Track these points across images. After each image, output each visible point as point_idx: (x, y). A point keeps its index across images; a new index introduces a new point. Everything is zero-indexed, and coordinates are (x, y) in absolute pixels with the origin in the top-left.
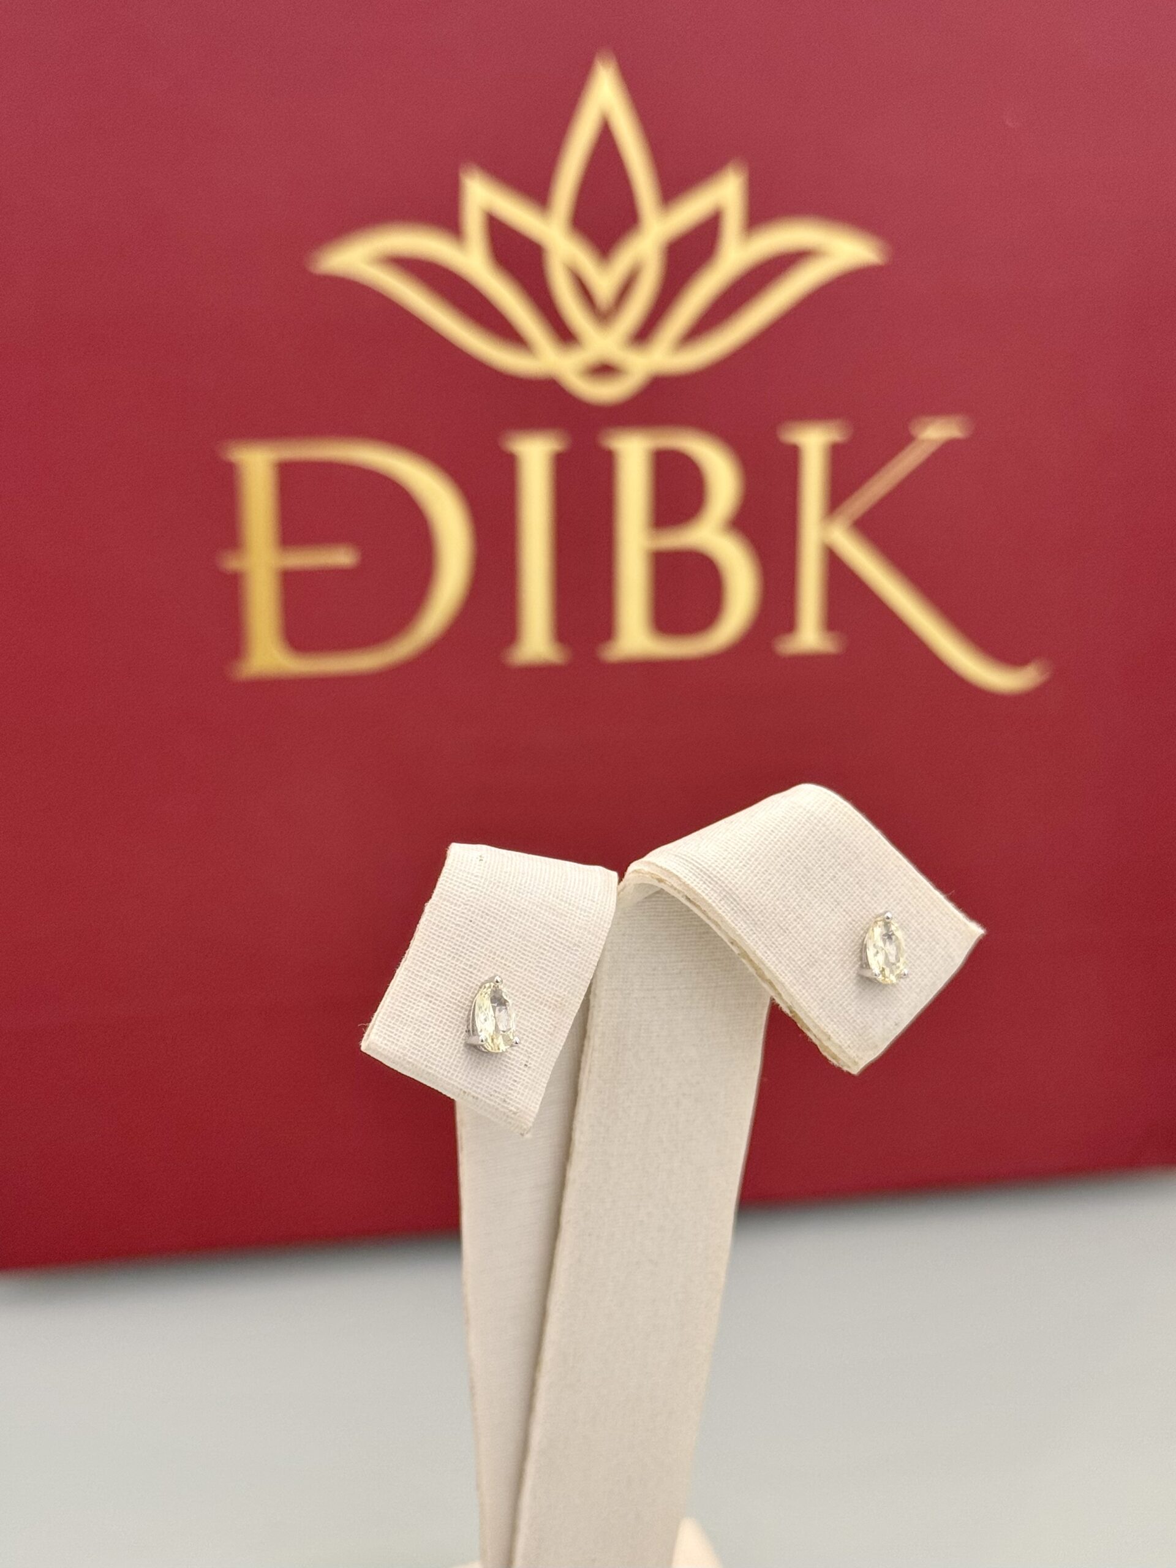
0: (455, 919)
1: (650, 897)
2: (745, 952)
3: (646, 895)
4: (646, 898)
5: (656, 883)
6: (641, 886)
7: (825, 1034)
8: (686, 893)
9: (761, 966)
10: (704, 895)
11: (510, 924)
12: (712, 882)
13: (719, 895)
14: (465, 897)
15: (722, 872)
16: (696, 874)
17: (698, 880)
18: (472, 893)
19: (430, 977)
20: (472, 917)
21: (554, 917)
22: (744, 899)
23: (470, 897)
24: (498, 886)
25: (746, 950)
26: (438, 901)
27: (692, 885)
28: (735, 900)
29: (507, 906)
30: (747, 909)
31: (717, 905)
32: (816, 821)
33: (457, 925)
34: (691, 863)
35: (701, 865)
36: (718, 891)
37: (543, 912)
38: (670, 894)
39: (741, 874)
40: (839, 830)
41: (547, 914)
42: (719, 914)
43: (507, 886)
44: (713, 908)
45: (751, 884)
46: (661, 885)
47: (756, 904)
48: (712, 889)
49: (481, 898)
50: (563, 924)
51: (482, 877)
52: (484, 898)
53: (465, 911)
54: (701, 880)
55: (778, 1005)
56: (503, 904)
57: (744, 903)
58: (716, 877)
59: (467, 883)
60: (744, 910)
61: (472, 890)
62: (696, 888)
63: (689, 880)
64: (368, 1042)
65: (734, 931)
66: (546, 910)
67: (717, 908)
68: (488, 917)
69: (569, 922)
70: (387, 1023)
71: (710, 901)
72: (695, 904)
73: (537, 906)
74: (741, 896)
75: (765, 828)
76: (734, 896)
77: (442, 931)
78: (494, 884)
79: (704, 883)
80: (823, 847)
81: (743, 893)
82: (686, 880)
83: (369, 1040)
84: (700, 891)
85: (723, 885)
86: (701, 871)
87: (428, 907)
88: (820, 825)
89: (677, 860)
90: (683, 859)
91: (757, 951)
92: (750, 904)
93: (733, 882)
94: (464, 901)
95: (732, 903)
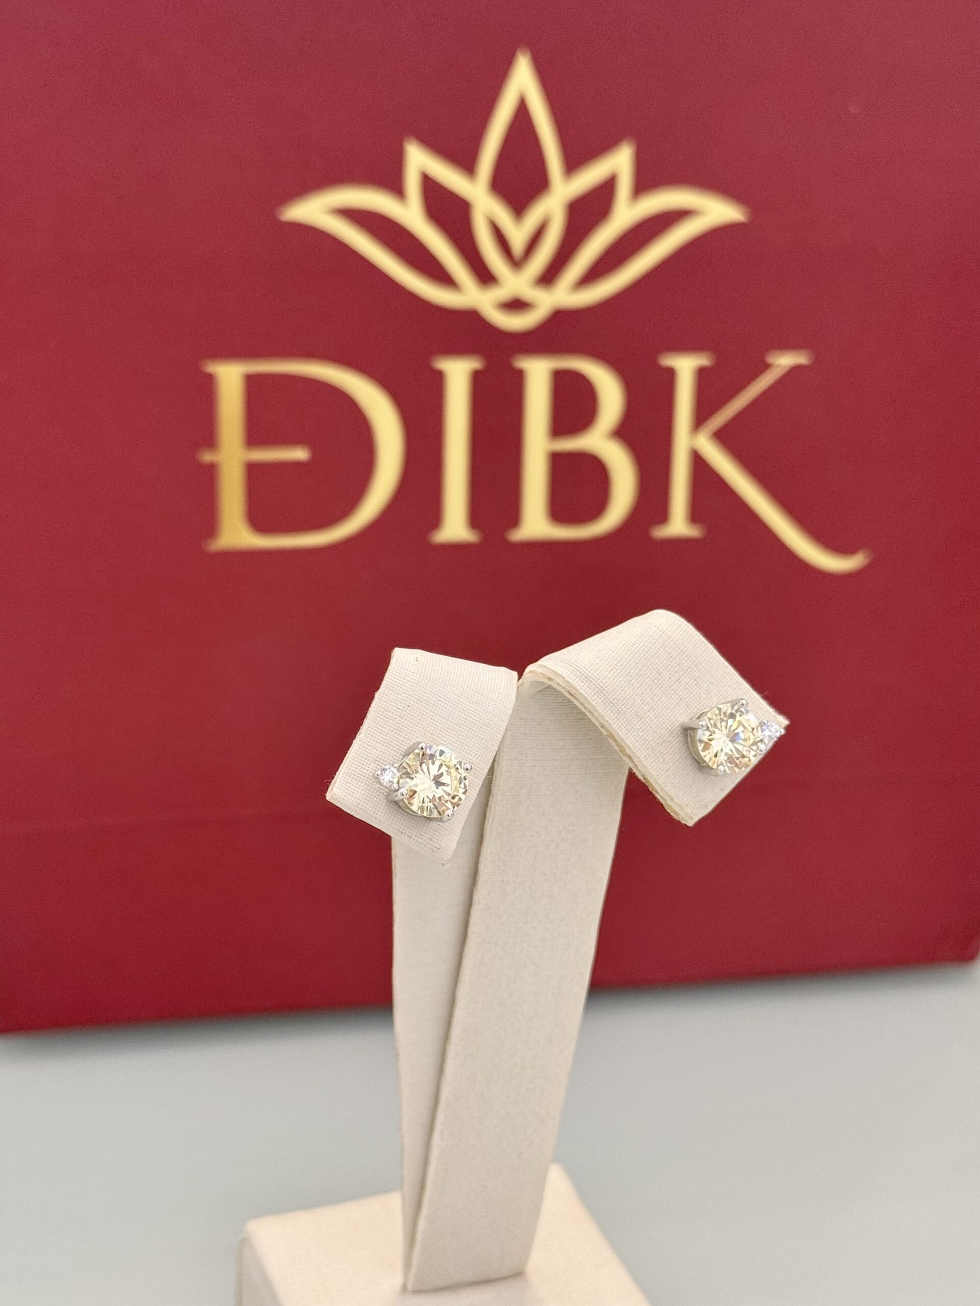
0: (397, 704)
1: (541, 691)
2: (611, 734)
3: (539, 690)
4: (538, 692)
5: (546, 681)
6: (535, 683)
7: (669, 796)
8: (569, 689)
9: (623, 744)
10: (581, 691)
11: (437, 709)
12: (588, 681)
13: (593, 691)
14: (404, 688)
15: (595, 674)
16: (577, 675)
17: (577, 679)
18: (410, 685)
19: (378, 747)
20: (410, 703)
21: (470, 705)
22: (611, 694)
23: (409, 688)
24: (429, 681)
25: (612, 731)
26: (385, 691)
27: (573, 683)
28: (605, 695)
29: (435, 696)
30: (614, 702)
31: (591, 699)
32: (666, 638)
33: (398, 709)
34: (572, 666)
35: (580, 668)
36: (592, 688)
37: (462, 700)
38: (556, 689)
39: (609, 675)
40: (683, 644)
41: (465, 702)
42: (592, 705)
43: (436, 680)
44: (589, 701)
45: (617, 683)
46: (551, 683)
47: (620, 699)
48: (588, 687)
49: (417, 689)
50: (477, 710)
51: (418, 674)
52: (419, 689)
53: (405, 698)
54: (580, 680)
55: (634, 773)
56: (432, 694)
57: (611, 698)
58: (591, 677)
59: (406, 678)
60: (612, 703)
61: (410, 683)
62: (576, 685)
63: (571, 679)
64: (331, 794)
65: (603, 718)
66: (464, 700)
67: (591, 701)
68: (422, 704)
69: (481, 709)
70: (346, 780)
71: (586, 695)
72: (575, 698)
73: (458, 696)
74: (609, 692)
75: (628, 642)
76: (604, 692)
77: (387, 713)
78: (427, 679)
79: (582, 682)
80: (671, 657)
81: (611, 690)
82: (568, 679)
83: (332, 792)
84: (579, 688)
85: (596, 684)
86: (580, 673)
87: (378, 695)
88: (669, 641)
89: (563, 664)
90: (567, 663)
91: (620, 733)
92: (616, 698)
93: (604, 681)
94: (404, 691)
95: (602, 697)
